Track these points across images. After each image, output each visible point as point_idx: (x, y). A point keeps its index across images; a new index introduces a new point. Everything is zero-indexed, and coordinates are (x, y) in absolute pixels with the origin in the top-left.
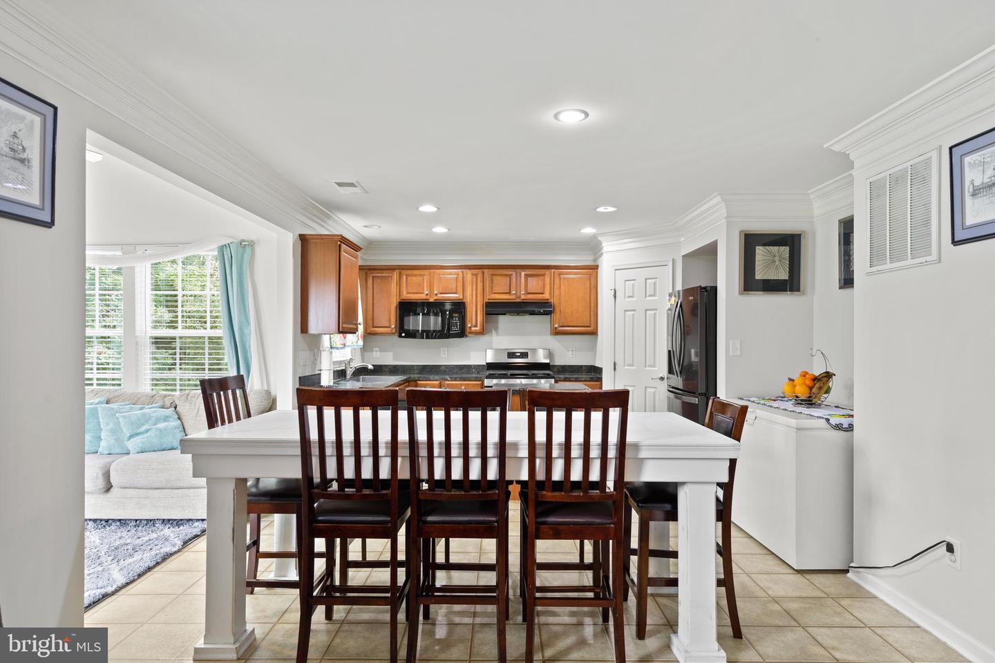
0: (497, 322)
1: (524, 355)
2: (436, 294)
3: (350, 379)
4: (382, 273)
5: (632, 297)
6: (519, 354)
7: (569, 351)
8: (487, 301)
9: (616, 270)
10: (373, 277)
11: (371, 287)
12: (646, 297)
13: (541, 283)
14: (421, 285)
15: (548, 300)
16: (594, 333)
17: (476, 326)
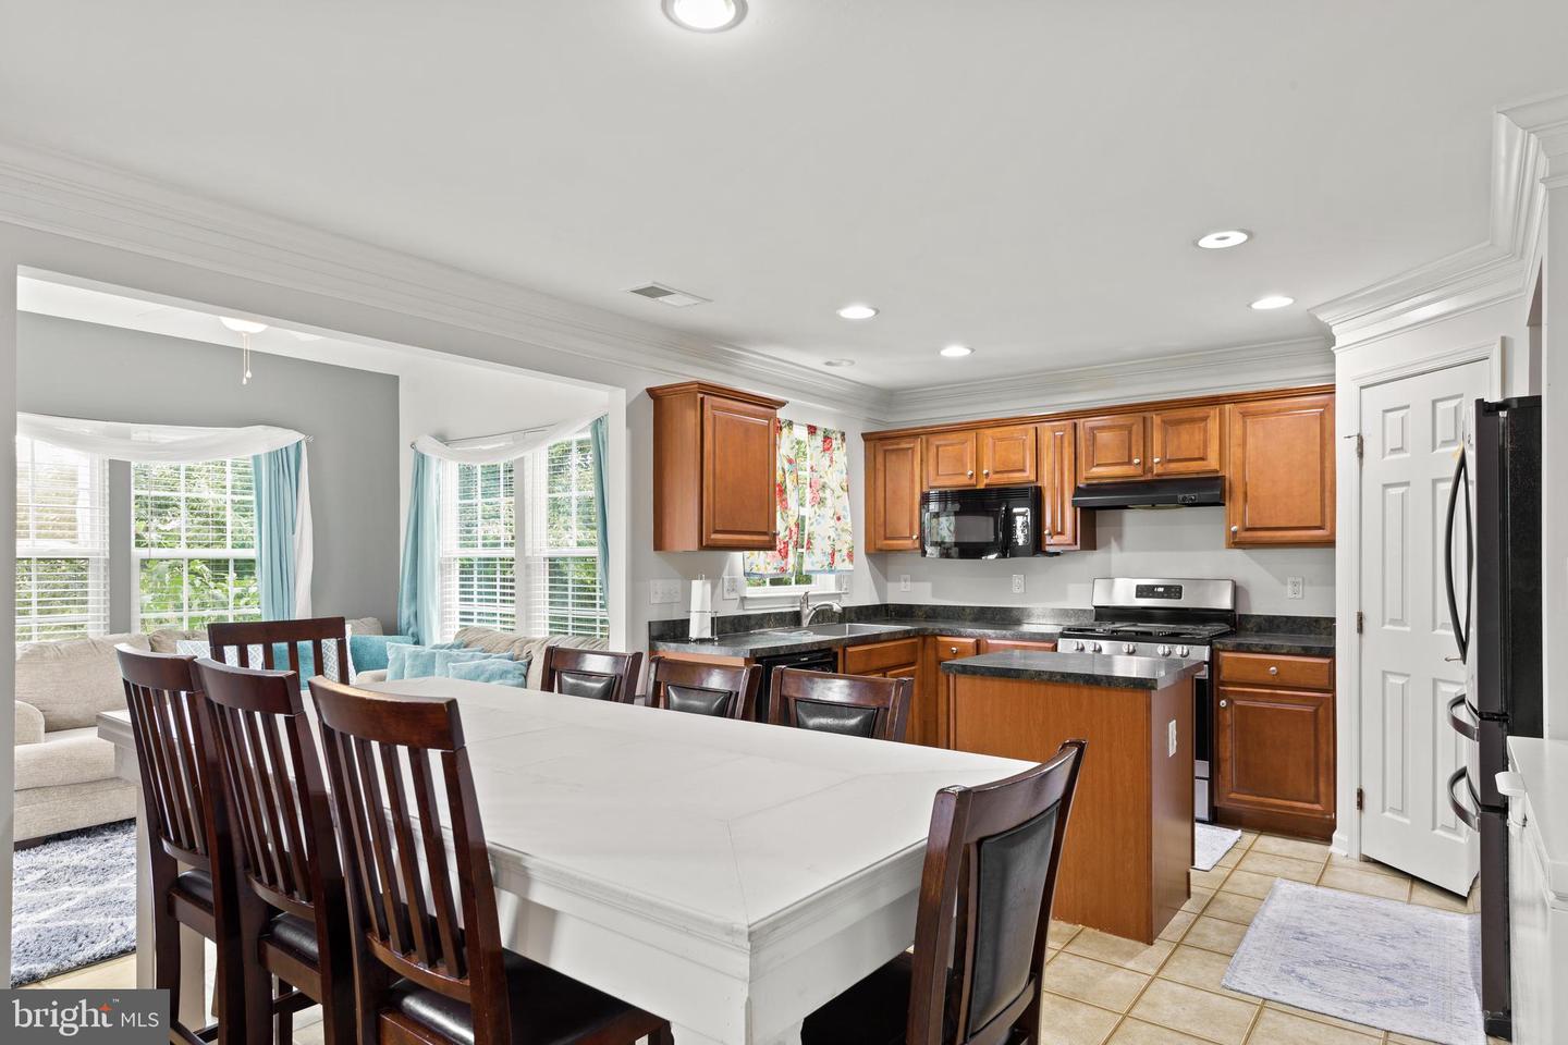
0: (1120, 523)
1: (1173, 591)
2: (987, 474)
3: (807, 628)
4: (898, 444)
5: (1401, 449)
6: (1161, 590)
7: (1286, 584)
8: (1084, 481)
9: (1362, 388)
10: (885, 451)
11: (882, 468)
12: (1434, 448)
13: (1198, 437)
14: (960, 460)
15: (1217, 472)
16: (1330, 543)
17: (1063, 532)
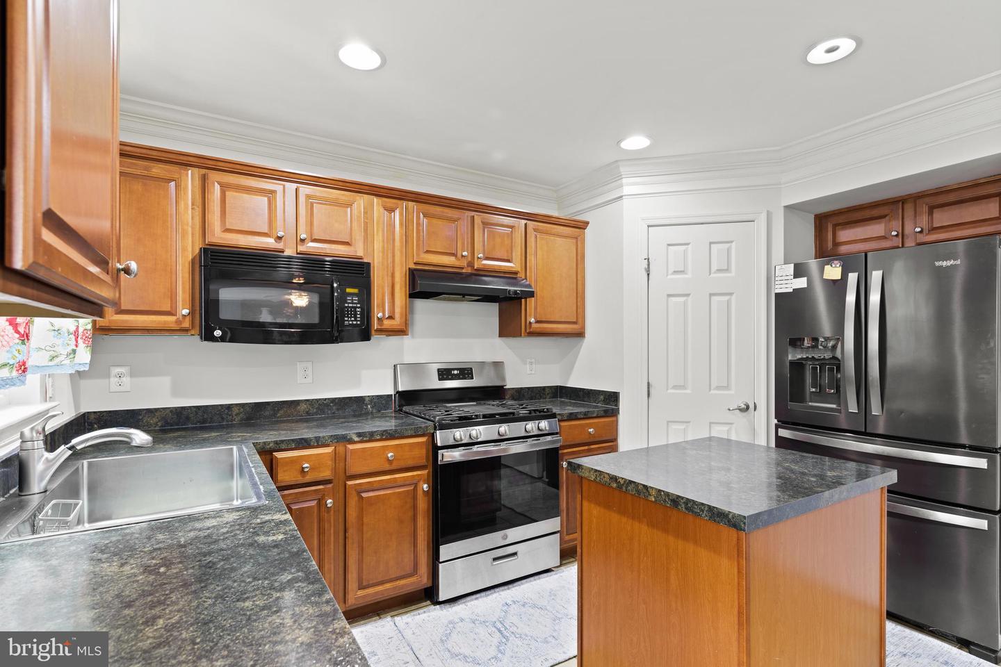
1: (466, 372)
2: (302, 241)
4: (148, 170)
5: (682, 272)
6: (456, 372)
7: (525, 364)
8: (413, 266)
9: (650, 226)
12: (710, 273)
13: (507, 241)
15: (516, 273)
16: (582, 334)
17: (391, 317)
